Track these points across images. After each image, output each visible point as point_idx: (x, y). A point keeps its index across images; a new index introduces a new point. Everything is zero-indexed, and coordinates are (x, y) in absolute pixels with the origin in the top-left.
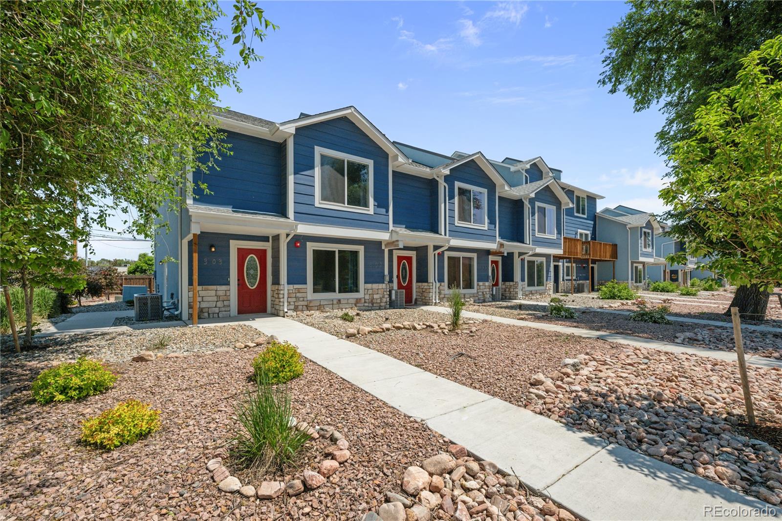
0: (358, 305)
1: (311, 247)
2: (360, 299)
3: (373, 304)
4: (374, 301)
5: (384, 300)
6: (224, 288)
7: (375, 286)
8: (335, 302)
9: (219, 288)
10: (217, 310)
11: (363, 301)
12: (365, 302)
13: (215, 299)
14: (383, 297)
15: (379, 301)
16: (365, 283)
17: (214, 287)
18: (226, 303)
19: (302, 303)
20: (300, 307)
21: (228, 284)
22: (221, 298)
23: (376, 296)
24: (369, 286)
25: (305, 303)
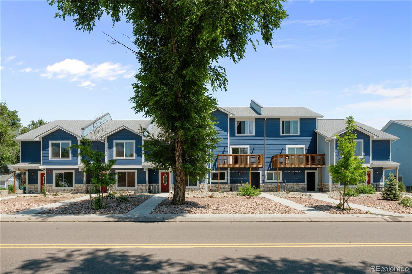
0: (72, 191)
1: (54, 172)
2: (73, 189)
3: (78, 191)
4: (79, 190)
5: (83, 190)
6: (36, 185)
7: (79, 185)
8: (63, 190)
9: (35, 185)
10: (34, 191)
11: (74, 190)
12: (75, 191)
13: (34, 188)
14: (83, 189)
15: (81, 190)
16: (75, 184)
17: (34, 185)
18: (37, 189)
19: (51, 190)
20: (50, 191)
21: (37, 184)
22: (36, 188)
23: (79, 189)
24: (76, 185)
25: (52, 190)
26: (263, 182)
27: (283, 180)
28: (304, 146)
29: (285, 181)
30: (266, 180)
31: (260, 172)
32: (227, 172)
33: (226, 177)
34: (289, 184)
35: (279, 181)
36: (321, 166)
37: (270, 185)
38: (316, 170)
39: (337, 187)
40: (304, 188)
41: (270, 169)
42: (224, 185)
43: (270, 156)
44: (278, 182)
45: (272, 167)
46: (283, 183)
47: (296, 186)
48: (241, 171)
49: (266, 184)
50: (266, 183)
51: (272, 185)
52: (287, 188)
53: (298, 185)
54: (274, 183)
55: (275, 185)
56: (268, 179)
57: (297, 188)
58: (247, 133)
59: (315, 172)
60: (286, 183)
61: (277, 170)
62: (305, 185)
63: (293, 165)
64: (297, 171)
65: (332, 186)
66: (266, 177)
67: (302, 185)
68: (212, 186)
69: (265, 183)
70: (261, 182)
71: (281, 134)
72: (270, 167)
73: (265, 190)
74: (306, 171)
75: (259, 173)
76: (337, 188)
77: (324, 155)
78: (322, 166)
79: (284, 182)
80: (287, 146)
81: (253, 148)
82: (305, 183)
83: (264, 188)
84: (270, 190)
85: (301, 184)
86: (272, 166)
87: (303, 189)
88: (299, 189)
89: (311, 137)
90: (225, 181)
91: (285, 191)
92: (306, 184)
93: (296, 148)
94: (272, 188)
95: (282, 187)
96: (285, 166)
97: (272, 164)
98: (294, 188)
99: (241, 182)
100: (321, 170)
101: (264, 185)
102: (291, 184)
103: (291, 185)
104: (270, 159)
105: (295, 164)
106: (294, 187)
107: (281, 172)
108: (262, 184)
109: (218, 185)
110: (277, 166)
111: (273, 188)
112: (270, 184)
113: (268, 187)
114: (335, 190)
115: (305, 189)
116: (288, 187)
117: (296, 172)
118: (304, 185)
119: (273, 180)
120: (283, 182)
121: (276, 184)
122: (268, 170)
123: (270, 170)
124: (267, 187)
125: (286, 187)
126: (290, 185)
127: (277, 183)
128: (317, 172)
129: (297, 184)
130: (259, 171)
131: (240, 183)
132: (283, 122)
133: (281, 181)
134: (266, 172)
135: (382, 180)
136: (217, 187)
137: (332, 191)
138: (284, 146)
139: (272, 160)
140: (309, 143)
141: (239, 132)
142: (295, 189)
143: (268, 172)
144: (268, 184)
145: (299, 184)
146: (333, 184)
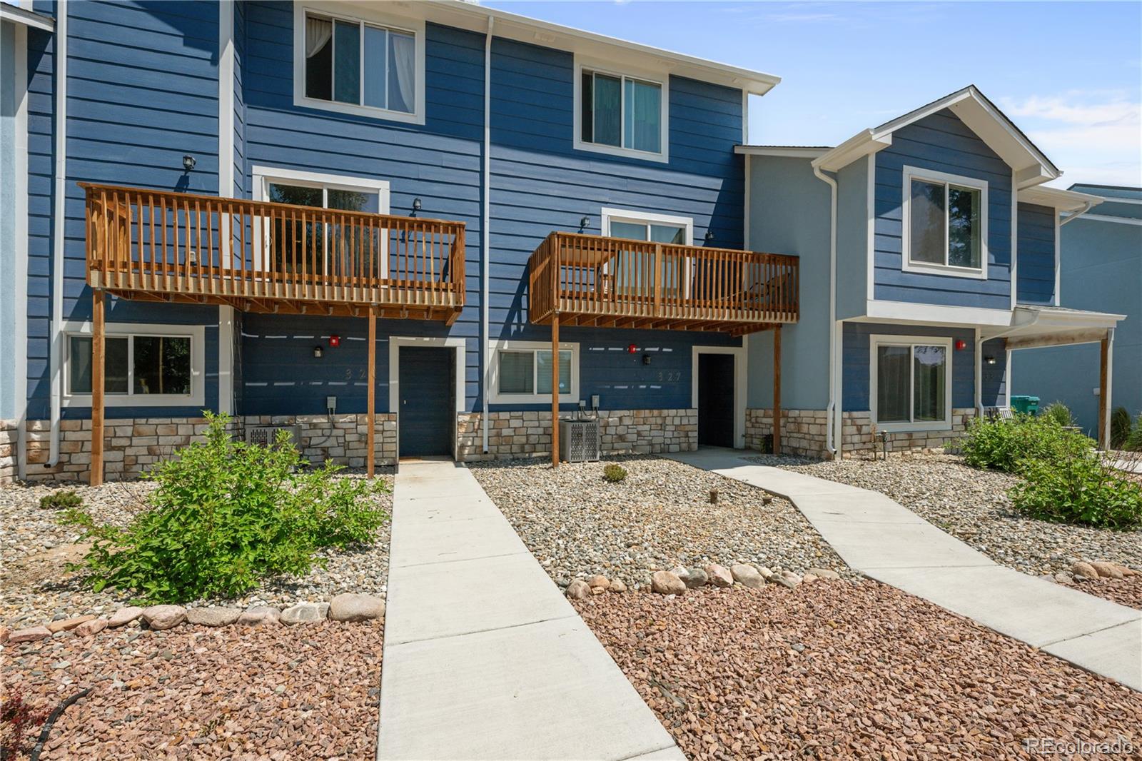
26: (477, 408)
27: (586, 394)
28: (688, 222)
29: (596, 401)
30: (492, 396)
31: (459, 344)
32: (212, 338)
33: (197, 373)
34: (613, 417)
35: (563, 399)
36: (778, 321)
37: (514, 423)
38: (738, 343)
39: (865, 429)
40: (687, 436)
41: (514, 328)
42: (182, 431)
43: (511, 257)
44: (556, 407)
45: (524, 321)
46: (585, 409)
47: (647, 427)
48: (335, 336)
49: (494, 415)
50: (490, 411)
51: (526, 424)
52: (608, 438)
53: (659, 421)
54: (538, 411)
55: (544, 424)
56: (502, 390)
57: (653, 433)
58: (374, 101)
59: (732, 357)
60: (601, 408)
61: (550, 339)
62: (688, 418)
63: (645, 308)
64: (657, 349)
65: (844, 425)
66: (492, 378)
67: (677, 421)
68: (71, 436)
69: (485, 408)
70: (461, 405)
71: (578, 144)
72: (515, 321)
73: (486, 449)
74: (697, 350)
75: (452, 351)
76: (865, 438)
77: (793, 260)
78: (783, 321)
79: (590, 407)
80: (607, 212)
81: (411, 199)
82: (690, 408)
83: (477, 442)
84: (515, 449)
85: (673, 412)
86: (524, 313)
87: (683, 440)
88: (660, 440)
89: (720, 182)
90: (196, 396)
91: (595, 456)
92: (696, 412)
93: (649, 227)
94: (524, 440)
95: (578, 436)
96: (595, 309)
97: (524, 305)
98: (639, 434)
99: (332, 402)
100: (777, 338)
101: (481, 420)
102: (626, 413)
103: (627, 421)
104: (519, 273)
105: (653, 300)
106: (640, 428)
107: (572, 350)
108: (467, 418)
109: (129, 431)
110: (550, 305)
111: (533, 439)
112: (517, 418)
113: (505, 432)
114: (857, 447)
115: (691, 440)
116: (612, 431)
117: (647, 349)
118: (685, 421)
119: (532, 391)
120: (583, 404)
121: (548, 415)
122: (505, 336)
123: (518, 336)
124: (498, 435)
125: (600, 431)
126: (620, 419)
127: (548, 408)
128: (741, 355)
129: (656, 412)
130: (449, 342)
131: (325, 411)
132: (587, 78)
133: (574, 397)
134: (491, 346)
135: (1005, 394)
136: (115, 442)
137: (843, 451)
138: (592, 208)
139: (525, 281)
140: (711, 209)
141: (318, 87)
142: (644, 442)
143: (506, 345)
144: (504, 415)
145: (665, 412)
146: (846, 415)
